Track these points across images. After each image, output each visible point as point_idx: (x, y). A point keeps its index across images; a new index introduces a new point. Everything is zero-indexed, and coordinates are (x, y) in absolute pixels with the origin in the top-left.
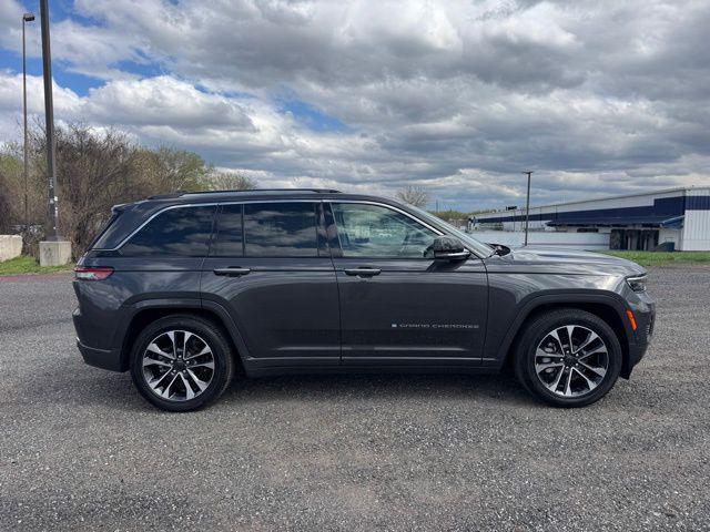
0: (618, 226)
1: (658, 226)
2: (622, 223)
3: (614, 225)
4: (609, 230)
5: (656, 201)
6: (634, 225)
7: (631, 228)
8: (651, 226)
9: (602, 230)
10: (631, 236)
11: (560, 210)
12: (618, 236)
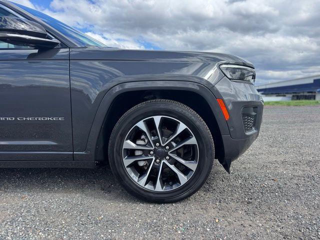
1: (315, 93)
2: (298, 92)
3: (294, 93)
4: (291, 96)
5: (315, 80)
6: (303, 92)
7: (302, 94)
8: (312, 92)
9: (287, 95)
11: (268, 87)
12: (295, 98)
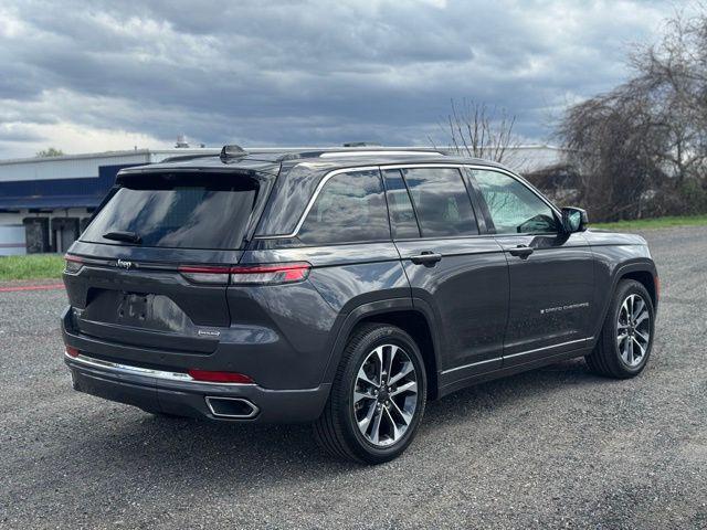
0: (37, 211)
2: (44, 206)
3: (28, 211)
4: (19, 220)
5: (102, 170)
6: (66, 209)
7: (62, 215)
10: (62, 229)
12: (38, 229)
